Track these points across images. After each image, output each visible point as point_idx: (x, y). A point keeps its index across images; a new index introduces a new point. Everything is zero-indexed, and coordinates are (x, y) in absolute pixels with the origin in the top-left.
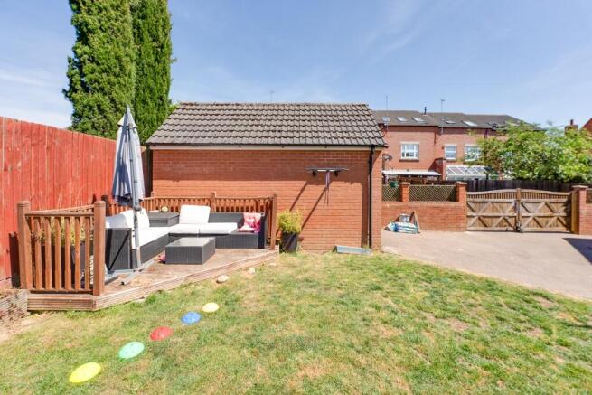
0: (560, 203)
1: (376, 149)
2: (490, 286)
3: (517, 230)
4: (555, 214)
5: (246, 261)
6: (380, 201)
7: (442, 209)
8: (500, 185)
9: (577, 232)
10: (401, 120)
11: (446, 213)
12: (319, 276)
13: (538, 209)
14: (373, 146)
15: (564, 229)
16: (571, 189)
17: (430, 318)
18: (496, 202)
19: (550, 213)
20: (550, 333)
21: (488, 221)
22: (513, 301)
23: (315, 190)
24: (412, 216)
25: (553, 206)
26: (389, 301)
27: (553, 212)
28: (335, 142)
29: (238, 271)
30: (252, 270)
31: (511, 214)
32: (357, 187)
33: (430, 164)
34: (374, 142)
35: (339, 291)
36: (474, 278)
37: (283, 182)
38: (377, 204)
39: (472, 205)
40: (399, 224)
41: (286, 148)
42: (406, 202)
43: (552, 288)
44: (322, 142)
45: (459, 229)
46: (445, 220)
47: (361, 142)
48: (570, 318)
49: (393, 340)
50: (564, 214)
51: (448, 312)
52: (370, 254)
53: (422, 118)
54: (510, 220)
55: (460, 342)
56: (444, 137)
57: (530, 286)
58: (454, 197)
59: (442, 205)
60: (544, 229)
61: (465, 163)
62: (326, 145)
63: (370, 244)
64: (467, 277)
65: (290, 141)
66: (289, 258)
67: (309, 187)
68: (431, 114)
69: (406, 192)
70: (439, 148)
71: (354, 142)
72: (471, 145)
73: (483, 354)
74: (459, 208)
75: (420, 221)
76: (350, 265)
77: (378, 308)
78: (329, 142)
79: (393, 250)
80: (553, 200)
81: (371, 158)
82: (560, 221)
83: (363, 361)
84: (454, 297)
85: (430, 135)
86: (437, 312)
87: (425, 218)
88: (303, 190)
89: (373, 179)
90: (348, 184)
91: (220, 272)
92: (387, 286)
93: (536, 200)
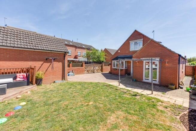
1: (66, 53)
2: (91, 83)
3: (94, 73)
5: (26, 90)
6: (67, 67)
8: (90, 63)
9: (103, 72)
10: (66, 42)
11: (80, 70)
12: (54, 89)
13: (97, 68)
14: (65, 52)
15: (101, 71)
16: (102, 64)
17: (83, 90)
18: (90, 67)
20: (100, 87)
21: (89, 71)
22: (95, 85)
23: (47, 65)
24: (73, 71)
26: (74, 89)
27: (99, 68)
28: (54, 50)
29: (23, 93)
30: (29, 92)
31: (93, 69)
32: (61, 64)
33: (74, 57)
34: (65, 51)
35: (62, 91)
36: (88, 82)
37: (34, 62)
38: (66, 68)
39: (86, 68)
40: (69, 74)
41: (35, 50)
42: (71, 67)
43: (100, 82)
44: (50, 49)
47: (62, 51)
48: (102, 85)
49: (78, 95)
50: (101, 69)
51: (86, 89)
52: (65, 82)
53: (72, 43)
55: (89, 92)
56: (78, 49)
57: (97, 82)
58: (82, 66)
60: (98, 72)
61: (83, 57)
62: (51, 51)
63: (65, 79)
64: (87, 82)
65: (37, 48)
66: (40, 87)
67: (44, 63)
68: (74, 42)
69: (71, 65)
70: (76, 52)
71: (60, 50)
72: (84, 52)
73: (92, 92)
74: (83, 68)
75: (75, 72)
76: (61, 85)
77: (73, 91)
78: (52, 50)
79: (70, 80)
80: (99, 66)
81: (65, 56)
83: (74, 99)
84: (86, 86)
85: (74, 48)
86: (84, 89)
87: (76, 72)
88: (42, 65)
89: (65, 61)
90: (58, 63)
91: (17, 95)
92: (72, 87)
93: (97, 66)
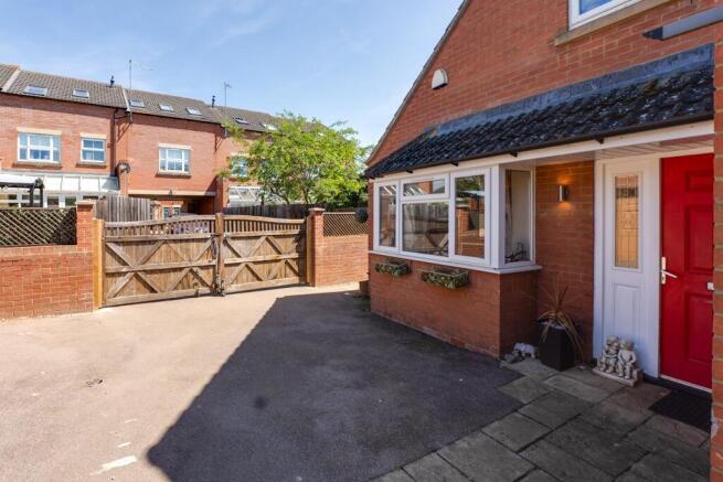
0: (289, 236)
3: (216, 291)
4: (282, 257)
7: (28, 265)
9: (313, 282)
13: (253, 251)
15: (295, 279)
16: (306, 214)
18: (175, 241)
19: (274, 255)
25: (278, 242)
27: (279, 253)
31: (205, 262)
39: (118, 250)
45: (80, 305)
46: (37, 288)
50: (295, 255)
54: (202, 274)
56: (229, 142)
59: (30, 254)
60: (264, 285)
68: (220, 109)
74: (78, 258)
80: (278, 233)
82: (291, 268)
93: (252, 234)
